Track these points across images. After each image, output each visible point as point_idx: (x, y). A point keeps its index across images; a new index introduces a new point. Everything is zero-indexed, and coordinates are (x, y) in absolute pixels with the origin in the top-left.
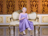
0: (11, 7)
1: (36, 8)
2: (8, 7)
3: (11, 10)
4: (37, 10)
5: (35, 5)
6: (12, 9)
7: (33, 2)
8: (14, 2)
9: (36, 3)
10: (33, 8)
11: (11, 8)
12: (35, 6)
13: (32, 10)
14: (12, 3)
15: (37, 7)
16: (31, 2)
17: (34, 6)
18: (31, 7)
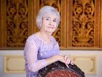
0: (17, 30)
1: (88, 32)
2: (9, 28)
3: (20, 38)
4: (91, 39)
5: (84, 24)
6: (21, 35)
7: (79, 17)
8: (27, 15)
9: (88, 17)
10: (78, 32)
11: (19, 31)
12: (86, 26)
13: (75, 38)
14: (21, 17)
15: (91, 29)
16: (73, 15)
17: (83, 27)
18: (74, 30)
